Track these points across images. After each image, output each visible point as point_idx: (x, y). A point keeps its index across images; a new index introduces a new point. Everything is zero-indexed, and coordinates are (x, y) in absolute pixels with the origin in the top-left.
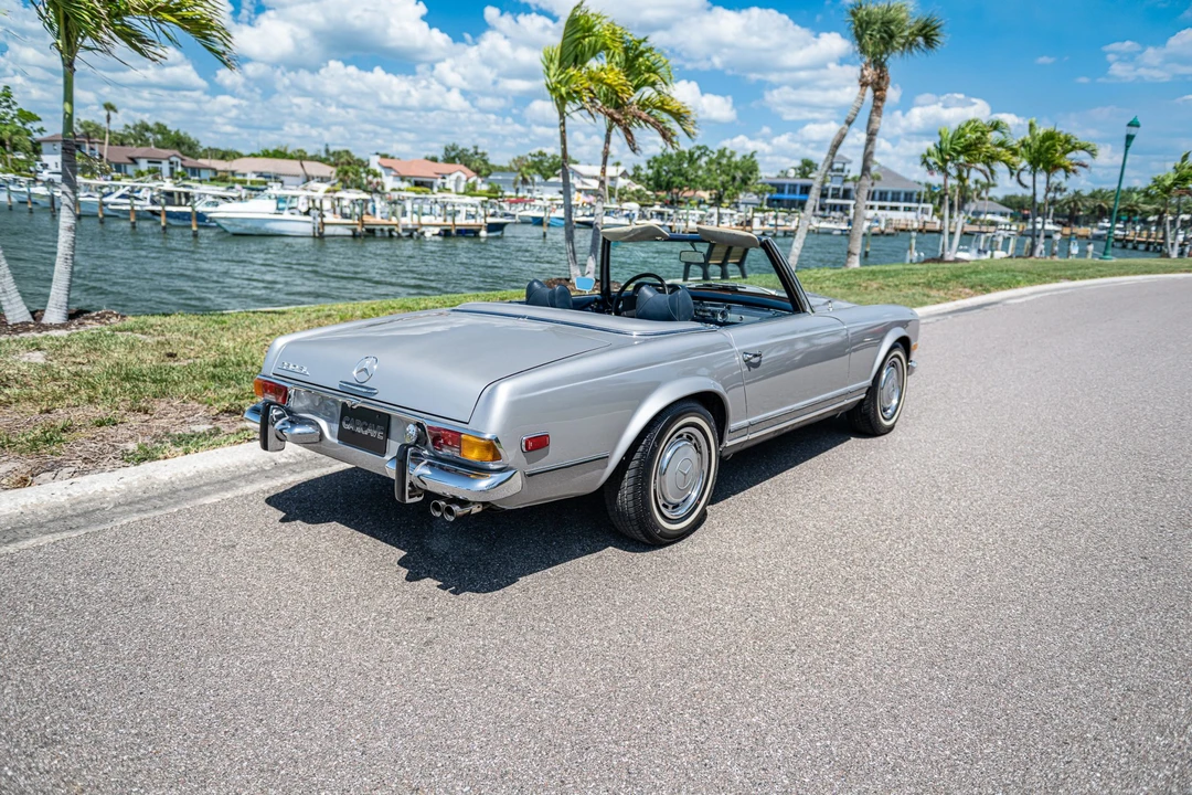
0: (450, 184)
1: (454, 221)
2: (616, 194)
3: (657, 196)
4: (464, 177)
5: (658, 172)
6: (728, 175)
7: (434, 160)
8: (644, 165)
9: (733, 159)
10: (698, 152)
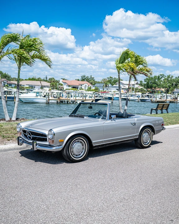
0: (83, 87)
1: (86, 99)
2: (134, 90)
3: (148, 90)
4: (87, 85)
5: (148, 83)
6: (171, 83)
7: (78, 80)
8: (143, 81)
9: (172, 78)
10: (161, 76)
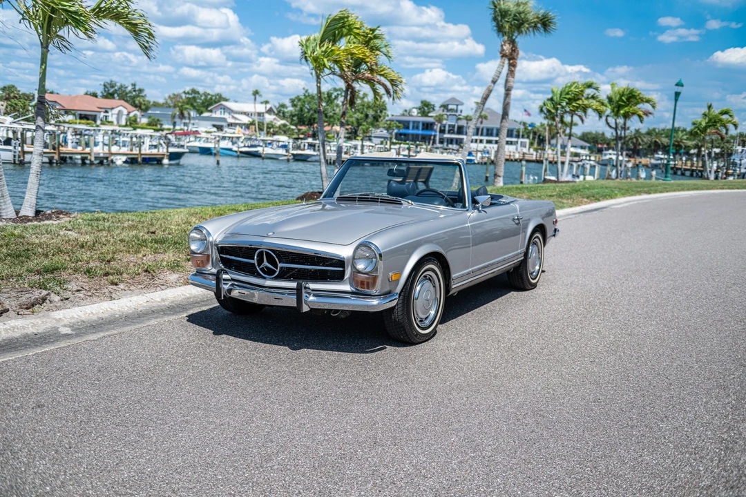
0: (113, 118)
1: (140, 150)
2: (265, 129)
3: (299, 130)
4: (125, 112)
5: (301, 110)
6: (362, 113)
7: (95, 95)
8: (288, 103)
9: (366, 100)
10: (336, 94)
